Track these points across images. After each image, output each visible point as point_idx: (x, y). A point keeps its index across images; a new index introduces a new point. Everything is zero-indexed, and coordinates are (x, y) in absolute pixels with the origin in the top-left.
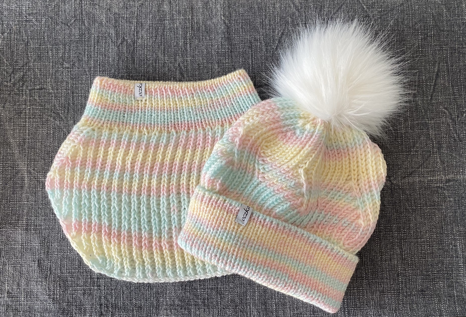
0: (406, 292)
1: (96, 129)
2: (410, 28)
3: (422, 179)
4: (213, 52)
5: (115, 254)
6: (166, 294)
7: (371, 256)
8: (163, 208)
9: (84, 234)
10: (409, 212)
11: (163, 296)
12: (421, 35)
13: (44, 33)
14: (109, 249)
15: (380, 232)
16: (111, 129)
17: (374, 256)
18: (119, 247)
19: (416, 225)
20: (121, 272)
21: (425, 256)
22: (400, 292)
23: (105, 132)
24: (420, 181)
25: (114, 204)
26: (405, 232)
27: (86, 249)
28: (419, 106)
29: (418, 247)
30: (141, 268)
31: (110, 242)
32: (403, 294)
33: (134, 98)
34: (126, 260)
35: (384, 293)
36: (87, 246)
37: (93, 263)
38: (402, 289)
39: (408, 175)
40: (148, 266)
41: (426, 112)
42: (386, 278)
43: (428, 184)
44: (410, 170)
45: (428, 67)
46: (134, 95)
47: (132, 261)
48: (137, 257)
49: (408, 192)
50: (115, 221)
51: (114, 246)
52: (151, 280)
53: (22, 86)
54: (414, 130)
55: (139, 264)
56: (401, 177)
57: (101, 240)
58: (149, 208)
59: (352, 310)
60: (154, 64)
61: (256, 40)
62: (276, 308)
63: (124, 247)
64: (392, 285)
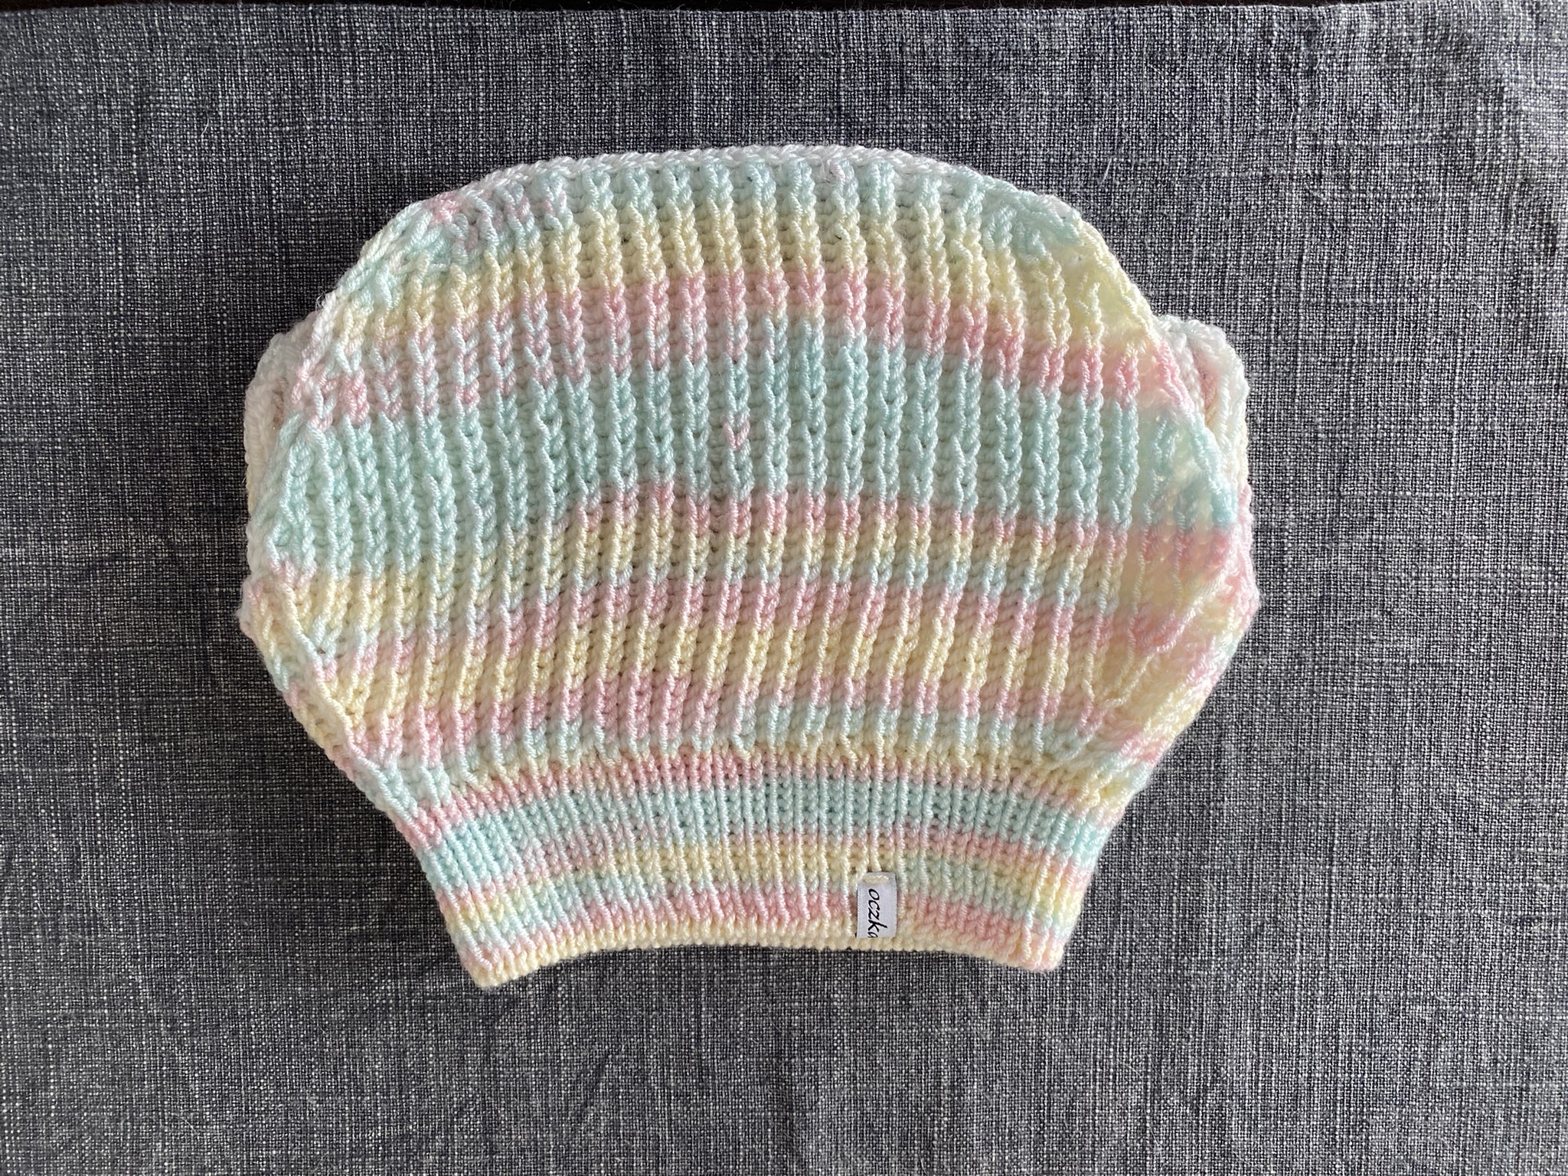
0: (111, 112)
1: (1038, 760)
2: (91, 1129)
3: (46, 549)
5: (977, 261)
7: (247, 255)
8: (779, 444)
9: (1096, 346)
10: (98, 422)
12: (48, 1102)
14: (998, 284)
15: (210, 348)
16: (983, 756)
17: (234, 255)
18: (958, 291)
19: (71, 373)
20: (956, 195)
21: (36, 249)
22: (137, 111)
23: (1001, 744)
24: (55, 541)
25: (967, 464)
26: (114, 347)
27: (1090, 285)
28: (57, 832)
29: (65, 288)
30: (875, 202)
31: (994, 311)
32: (124, 104)
33: (898, 879)
34: (933, 241)
35: (198, 111)
36: (1085, 297)
37: (1068, 230)
38: (127, 123)
39: (102, 567)
40: (849, 209)
41: (32, 808)
42: (187, 168)
43: (26, 531)
44: (95, 584)
45: (23, 978)
46: (899, 892)
47: (910, 235)
48: (890, 247)
49: (103, 500)
50: (969, 396)
51: (977, 296)
52: (841, 156)
54: (79, 739)
55: (883, 220)
56: (127, 559)
57: (1031, 318)
58: (835, 442)
59: (324, 45)
62: (619, 53)
63: (938, 289)
64: (165, 141)
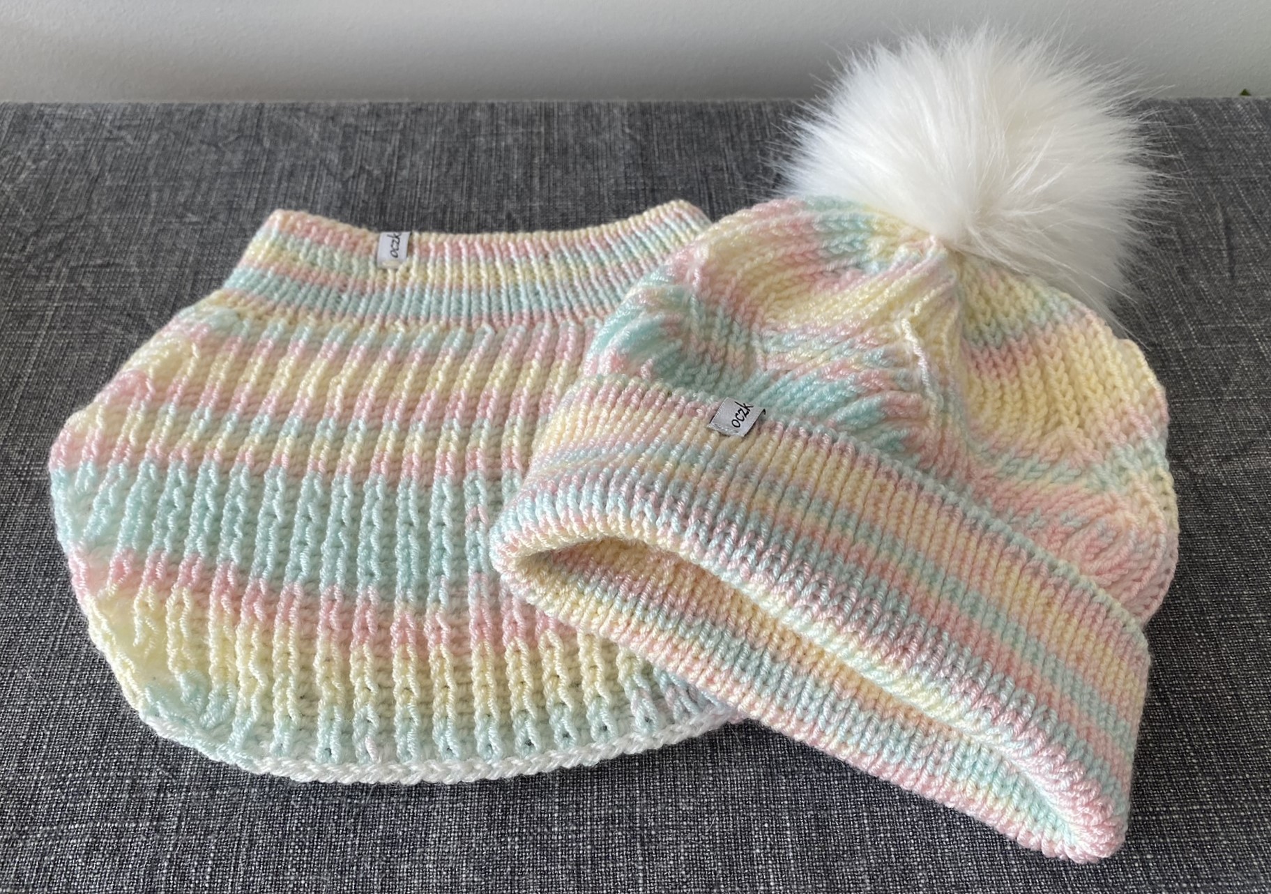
4: (604, 191)
5: (245, 666)
6: (425, 843)
8: (441, 511)
9: (145, 593)
11: (412, 852)
13: (149, 159)
14: (226, 644)
18: (267, 632)
20: (258, 734)
25: (273, 502)
27: (141, 648)
30: (338, 718)
31: (235, 621)
33: (375, 263)
34: (284, 685)
36: (148, 633)
40: (366, 710)
46: (376, 257)
47: (307, 698)
48: (327, 678)
50: (266, 553)
51: (250, 629)
52: (370, 772)
53: (53, 261)
55: (332, 703)
58: (389, 512)
60: (440, 215)
61: (716, 169)
63: (285, 636)
